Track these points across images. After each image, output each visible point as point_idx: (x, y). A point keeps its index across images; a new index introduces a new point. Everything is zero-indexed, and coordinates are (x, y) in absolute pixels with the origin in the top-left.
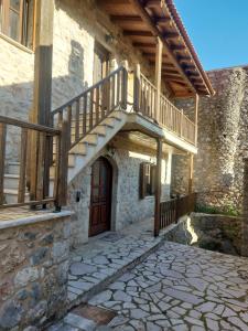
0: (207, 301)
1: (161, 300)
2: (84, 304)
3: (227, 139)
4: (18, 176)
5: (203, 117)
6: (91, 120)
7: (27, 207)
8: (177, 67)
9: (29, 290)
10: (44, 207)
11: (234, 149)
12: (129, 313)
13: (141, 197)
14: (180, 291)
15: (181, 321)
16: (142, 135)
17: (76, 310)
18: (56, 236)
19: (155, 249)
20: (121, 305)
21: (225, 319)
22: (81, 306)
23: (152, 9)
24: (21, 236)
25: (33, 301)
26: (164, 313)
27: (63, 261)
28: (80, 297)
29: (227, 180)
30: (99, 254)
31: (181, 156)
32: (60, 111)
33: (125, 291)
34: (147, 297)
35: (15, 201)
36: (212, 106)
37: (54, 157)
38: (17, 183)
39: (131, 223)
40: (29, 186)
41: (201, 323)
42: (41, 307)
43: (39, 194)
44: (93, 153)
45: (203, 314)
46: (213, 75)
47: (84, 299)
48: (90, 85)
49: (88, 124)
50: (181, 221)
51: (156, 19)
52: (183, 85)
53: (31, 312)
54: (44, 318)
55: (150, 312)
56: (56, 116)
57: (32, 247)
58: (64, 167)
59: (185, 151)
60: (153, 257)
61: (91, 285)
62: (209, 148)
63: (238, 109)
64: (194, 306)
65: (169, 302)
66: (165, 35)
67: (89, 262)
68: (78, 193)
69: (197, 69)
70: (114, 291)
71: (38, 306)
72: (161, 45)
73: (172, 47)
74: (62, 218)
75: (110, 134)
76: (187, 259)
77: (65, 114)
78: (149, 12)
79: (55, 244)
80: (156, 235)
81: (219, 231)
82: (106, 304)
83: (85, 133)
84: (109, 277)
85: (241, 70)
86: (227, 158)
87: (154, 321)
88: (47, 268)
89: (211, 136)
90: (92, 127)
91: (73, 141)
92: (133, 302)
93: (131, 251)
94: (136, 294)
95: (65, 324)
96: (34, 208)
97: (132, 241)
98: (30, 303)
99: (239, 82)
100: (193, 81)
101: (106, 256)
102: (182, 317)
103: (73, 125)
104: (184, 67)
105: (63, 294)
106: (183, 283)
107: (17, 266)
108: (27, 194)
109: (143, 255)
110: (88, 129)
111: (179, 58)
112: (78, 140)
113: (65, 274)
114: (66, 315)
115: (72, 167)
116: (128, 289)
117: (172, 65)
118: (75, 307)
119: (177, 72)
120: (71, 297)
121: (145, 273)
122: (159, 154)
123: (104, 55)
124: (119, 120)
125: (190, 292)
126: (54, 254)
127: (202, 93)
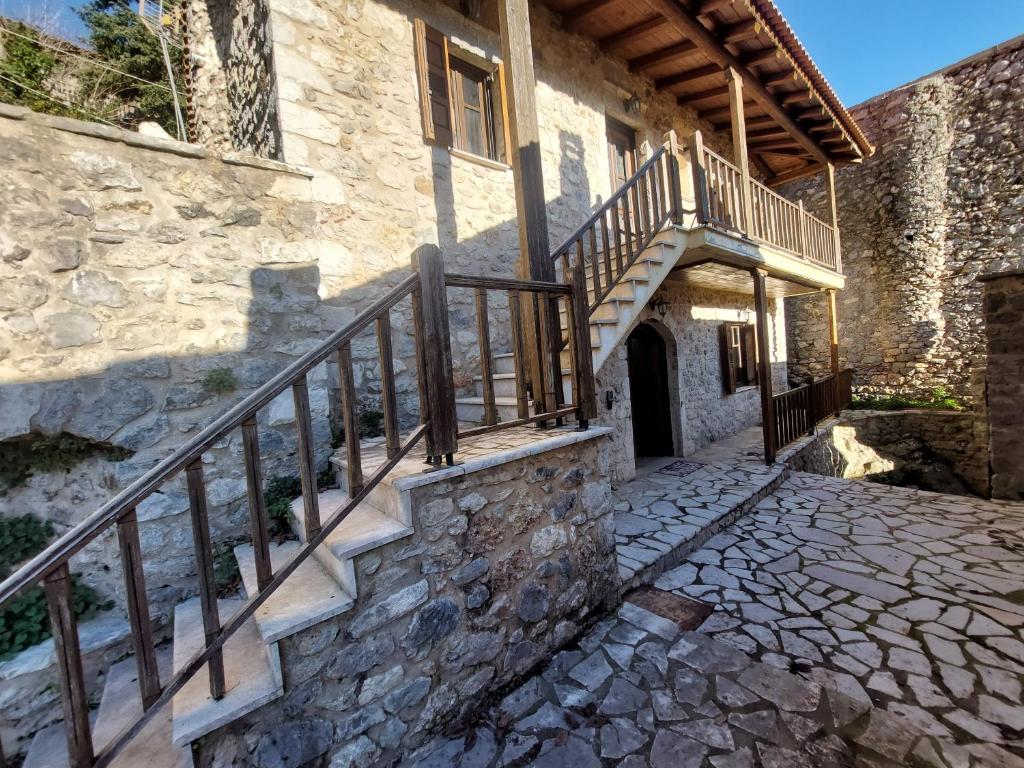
0: (917, 596)
1: (803, 588)
2: (648, 587)
3: (916, 244)
4: (513, 375)
5: (849, 208)
6: (619, 258)
7: (533, 424)
8: (779, 118)
9: (555, 562)
10: (560, 424)
11: (937, 263)
12: (739, 610)
13: (727, 390)
14: (845, 572)
15: (859, 635)
16: (719, 268)
17: (634, 596)
18: (587, 472)
19: (771, 489)
20: (720, 592)
21: (980, 640)
22: (642, 588)
23: (712, 16)
24: (531, 472)
25: (564, 580)
26: (817, 615)
27: (604, 514)
28: (638, 574)
29: (925, 331)
30: (661, 499)
31: (806, 300)
32: (564, 252)
33: (722, 567)
34: (770, 580)
35: (513, 416)
36: (870, 181)
37: (565, 335)
38: (513, 387)
39: (712, 440)
40: (530, 389)
41: (914, 644)
42: (578, 590)
43: (549, 401)
44: (628, 318)
45: (914, 624)
46: (864, 114)
47: (646, 578)
48: (606, 197)
49: (614, 267)
50: (819, 429)
51: (721, 32)
52: (794, 152)
53: (563, 597)
54: (586, 610)
55: (784, 611)
56: (558, 264)
57: (550, 492)
58: (584, 350)
59: (815, 287)
60: (769, 503)
61: (656, 555)
62: (872, 271)
63: (942, 171)
64: (886, 605)
65: (824, 594)
66: (745, 59)
67: (645, 512)
68: (609, 395)
69: (826, 109)
70: (700, 566)
71: (573, 589)
72: (738, 82)
73: (761, 79)
74: (593, 440)
75: (657, 277)
76: (850, 507)
77: (573, 257)
78: (707, 23)
79: (587, 486)
80: (770, 460)
81: (913, 445)
82: (687, 589)
83: (611, 284)
84: (687, 541)
85: (938, 81)
86: (921, 286)
87: (796, 631)
88: (579, 526)
89: (874, 245)
90: (621, 271)
91: (591, 302)
92: (743, 588)
93: (723, 492)
94: (747, 574)
95: (621, 622)
96: (543, 425)
97: (720, 474)
98: (559, 582)
99: (936, 109)
100: (816, 138)
101: (674, 502)
102: (860, 627)
103: (589, 274)
104: (793, 112)
105: (610, 571)
106: (849, 555)
107: (531, 523)
108: (530, 403)
109: (748, 500)
110: (614, 275)
111: (779, 97)
112: (600, 299)
113: (610, 537)
114: (619, 605)
115: (597, 348)
116: (727, 563)
117: (767, 117)
118: (631, 591)
119: (780, 129)
120: (625, 574)
121: (757, 535)
122: (760, 301)
123: (624, 138)
124: (672, 247)
125: (872, 576)
126: (587, 502)
127: (842, 156)
